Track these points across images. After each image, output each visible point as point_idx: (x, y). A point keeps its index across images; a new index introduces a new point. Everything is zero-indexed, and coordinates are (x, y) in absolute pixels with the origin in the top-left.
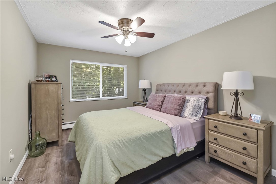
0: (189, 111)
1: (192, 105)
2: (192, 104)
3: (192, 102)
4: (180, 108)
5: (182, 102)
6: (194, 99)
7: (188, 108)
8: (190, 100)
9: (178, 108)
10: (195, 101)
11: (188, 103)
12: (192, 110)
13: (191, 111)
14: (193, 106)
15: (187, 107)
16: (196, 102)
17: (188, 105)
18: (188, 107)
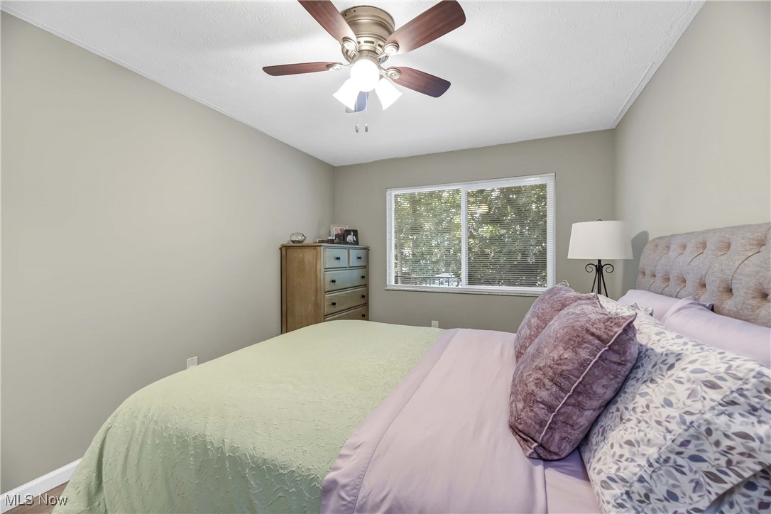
0: (626, 451)
1: (667, 411)
2: (668, 403)
3: (682, 392)
4: (558, 398)
5: (583, 364)
6: (714, 364)
7: (634, 421)
8: (671, 367)
9: (544, 394)
10: (713, 386)
11: (644, 388)
12: (653, 452)
13: (644, 462)
14: (677, 429)
15: (627, 415)
16: (716, 395)
17: (641, 402)
18: (634, 418)
